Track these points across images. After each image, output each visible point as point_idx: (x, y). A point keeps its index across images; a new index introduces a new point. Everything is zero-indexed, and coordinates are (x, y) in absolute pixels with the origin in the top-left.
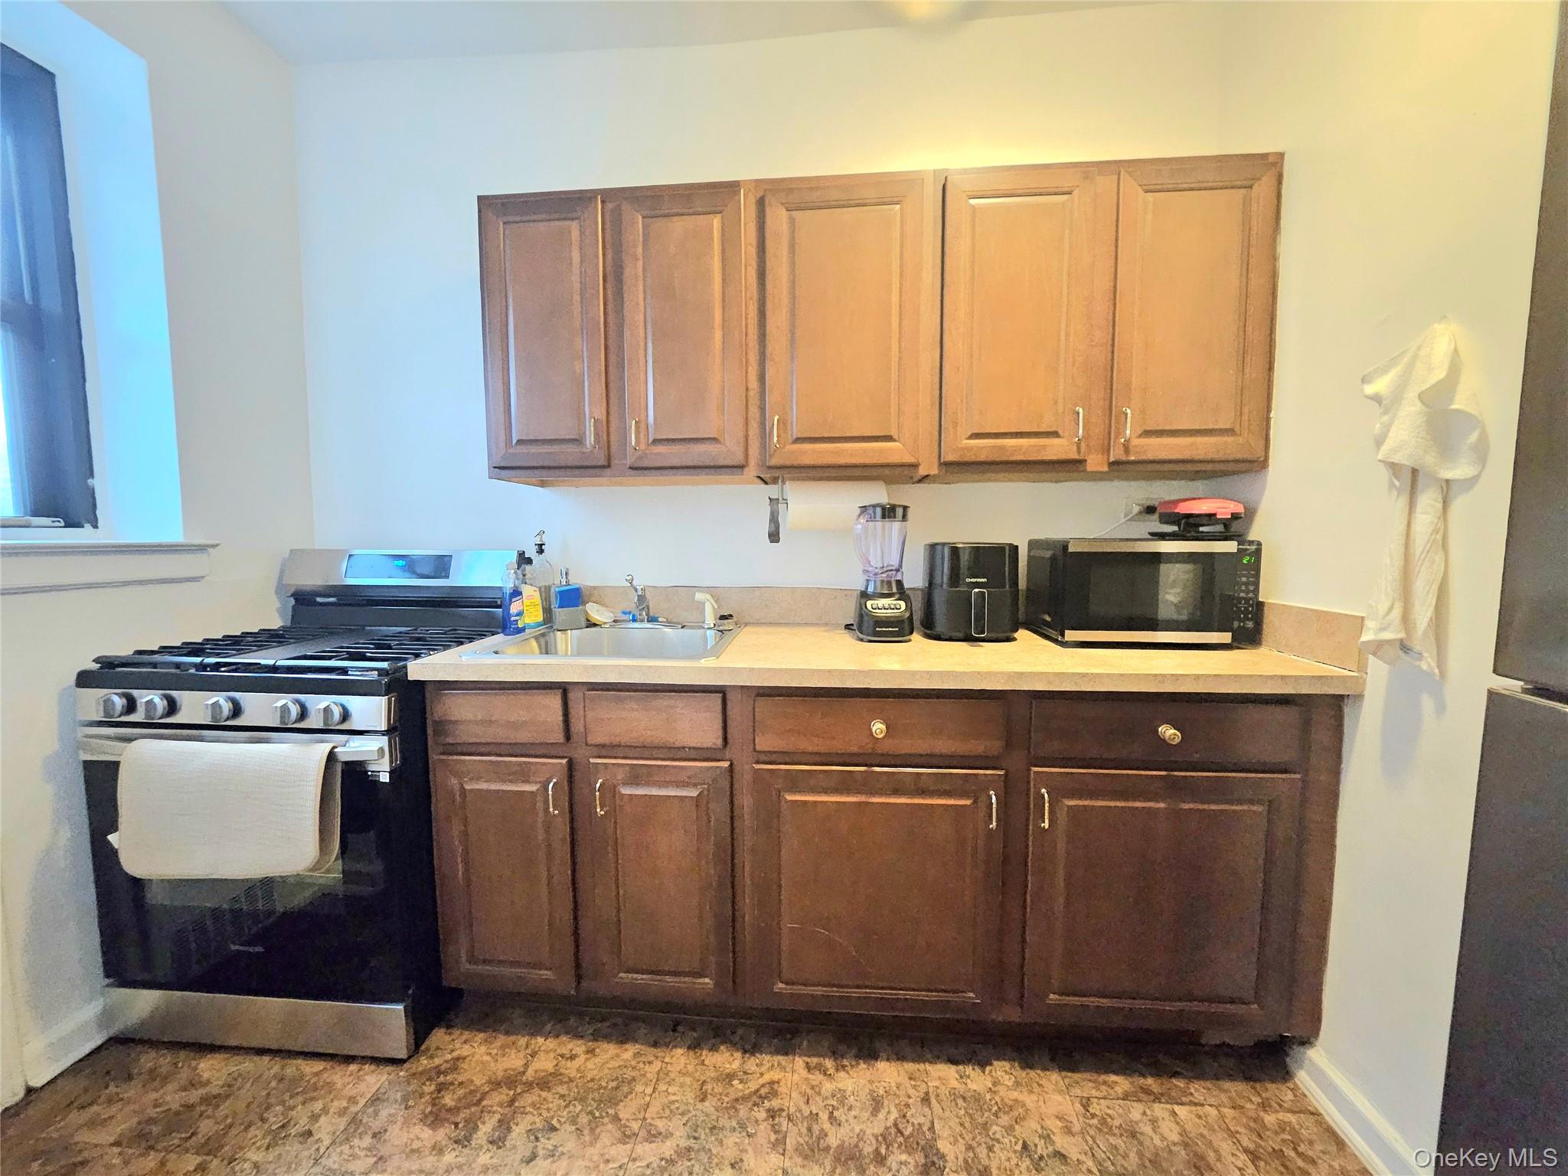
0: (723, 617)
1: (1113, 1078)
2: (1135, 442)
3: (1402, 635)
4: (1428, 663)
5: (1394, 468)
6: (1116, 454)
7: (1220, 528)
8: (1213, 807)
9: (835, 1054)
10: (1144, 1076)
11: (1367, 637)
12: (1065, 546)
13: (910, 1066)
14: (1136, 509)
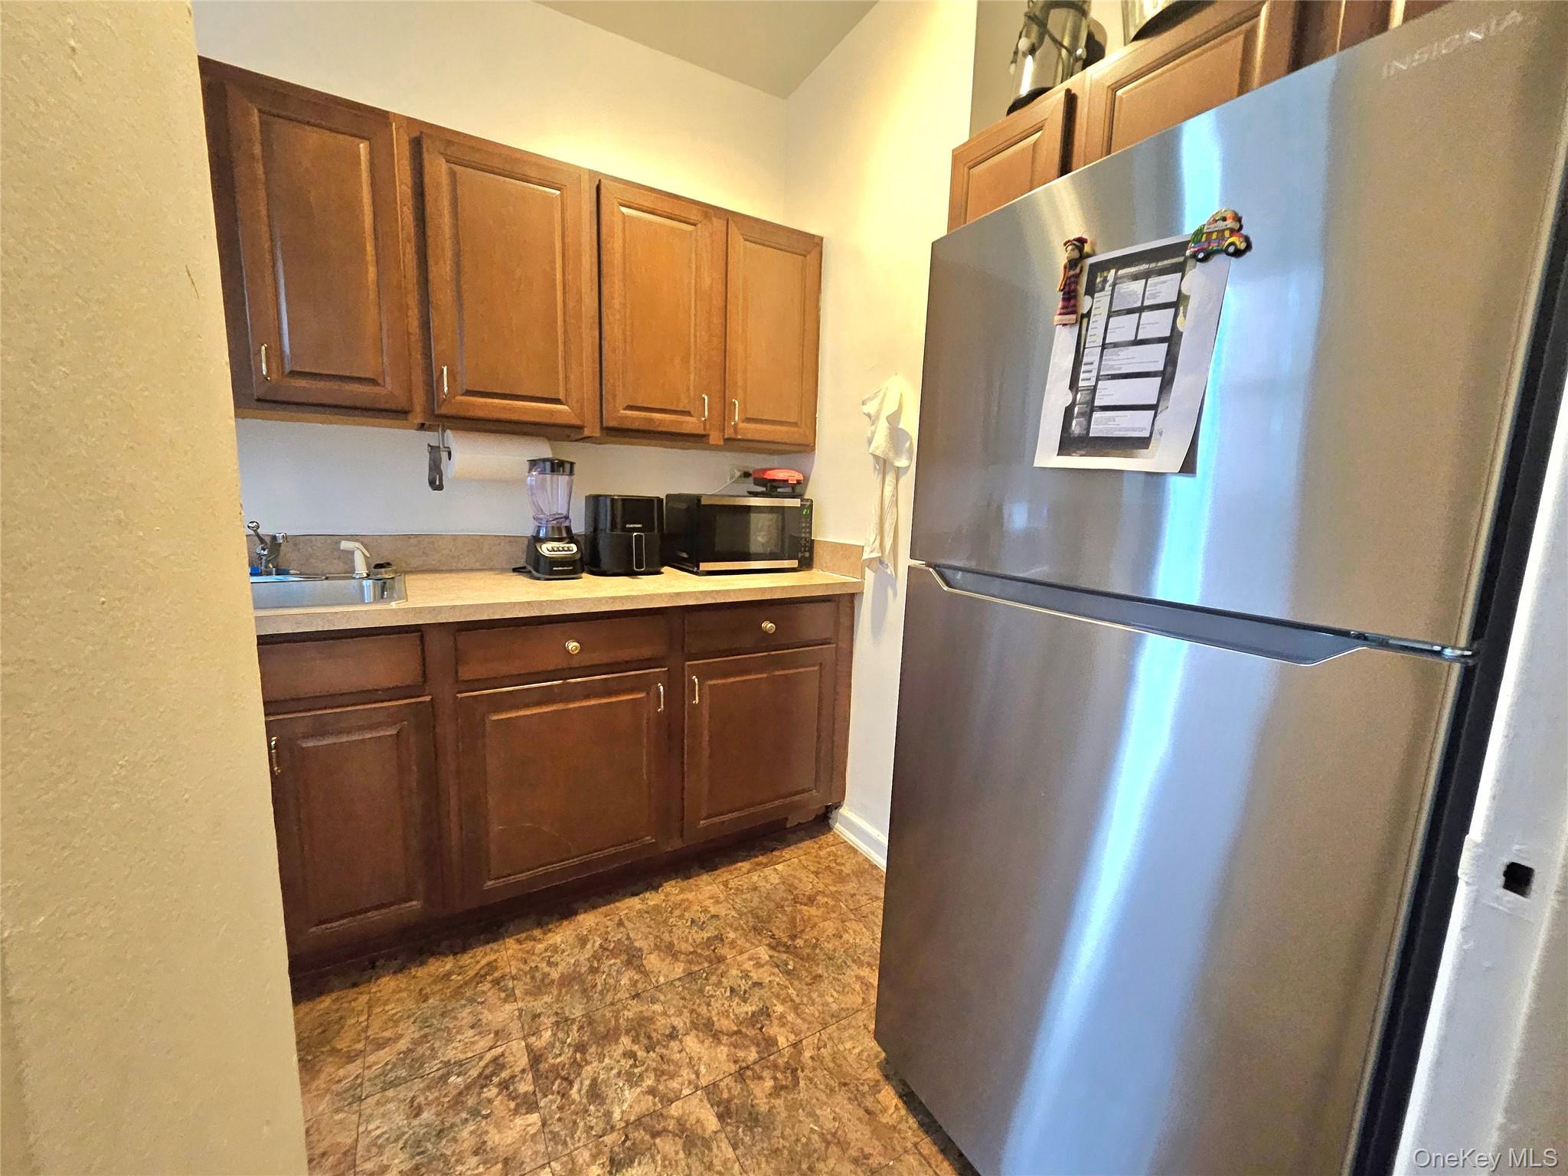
0: (379, 566)
1: (740, 864)
2: (742, 425)
3: (880, 555)
4: (890, 570)
5: (876, 457)
6: (729, 433)
7: (788, 490)
8: (791, 671)
9: (539, 925)
10: (757, 857)
11: (866, 556)
12: (698, 498)
13: (603, 909)
14: (738, 474)
